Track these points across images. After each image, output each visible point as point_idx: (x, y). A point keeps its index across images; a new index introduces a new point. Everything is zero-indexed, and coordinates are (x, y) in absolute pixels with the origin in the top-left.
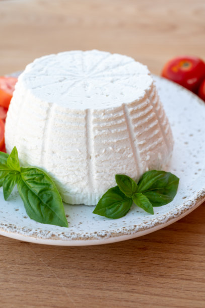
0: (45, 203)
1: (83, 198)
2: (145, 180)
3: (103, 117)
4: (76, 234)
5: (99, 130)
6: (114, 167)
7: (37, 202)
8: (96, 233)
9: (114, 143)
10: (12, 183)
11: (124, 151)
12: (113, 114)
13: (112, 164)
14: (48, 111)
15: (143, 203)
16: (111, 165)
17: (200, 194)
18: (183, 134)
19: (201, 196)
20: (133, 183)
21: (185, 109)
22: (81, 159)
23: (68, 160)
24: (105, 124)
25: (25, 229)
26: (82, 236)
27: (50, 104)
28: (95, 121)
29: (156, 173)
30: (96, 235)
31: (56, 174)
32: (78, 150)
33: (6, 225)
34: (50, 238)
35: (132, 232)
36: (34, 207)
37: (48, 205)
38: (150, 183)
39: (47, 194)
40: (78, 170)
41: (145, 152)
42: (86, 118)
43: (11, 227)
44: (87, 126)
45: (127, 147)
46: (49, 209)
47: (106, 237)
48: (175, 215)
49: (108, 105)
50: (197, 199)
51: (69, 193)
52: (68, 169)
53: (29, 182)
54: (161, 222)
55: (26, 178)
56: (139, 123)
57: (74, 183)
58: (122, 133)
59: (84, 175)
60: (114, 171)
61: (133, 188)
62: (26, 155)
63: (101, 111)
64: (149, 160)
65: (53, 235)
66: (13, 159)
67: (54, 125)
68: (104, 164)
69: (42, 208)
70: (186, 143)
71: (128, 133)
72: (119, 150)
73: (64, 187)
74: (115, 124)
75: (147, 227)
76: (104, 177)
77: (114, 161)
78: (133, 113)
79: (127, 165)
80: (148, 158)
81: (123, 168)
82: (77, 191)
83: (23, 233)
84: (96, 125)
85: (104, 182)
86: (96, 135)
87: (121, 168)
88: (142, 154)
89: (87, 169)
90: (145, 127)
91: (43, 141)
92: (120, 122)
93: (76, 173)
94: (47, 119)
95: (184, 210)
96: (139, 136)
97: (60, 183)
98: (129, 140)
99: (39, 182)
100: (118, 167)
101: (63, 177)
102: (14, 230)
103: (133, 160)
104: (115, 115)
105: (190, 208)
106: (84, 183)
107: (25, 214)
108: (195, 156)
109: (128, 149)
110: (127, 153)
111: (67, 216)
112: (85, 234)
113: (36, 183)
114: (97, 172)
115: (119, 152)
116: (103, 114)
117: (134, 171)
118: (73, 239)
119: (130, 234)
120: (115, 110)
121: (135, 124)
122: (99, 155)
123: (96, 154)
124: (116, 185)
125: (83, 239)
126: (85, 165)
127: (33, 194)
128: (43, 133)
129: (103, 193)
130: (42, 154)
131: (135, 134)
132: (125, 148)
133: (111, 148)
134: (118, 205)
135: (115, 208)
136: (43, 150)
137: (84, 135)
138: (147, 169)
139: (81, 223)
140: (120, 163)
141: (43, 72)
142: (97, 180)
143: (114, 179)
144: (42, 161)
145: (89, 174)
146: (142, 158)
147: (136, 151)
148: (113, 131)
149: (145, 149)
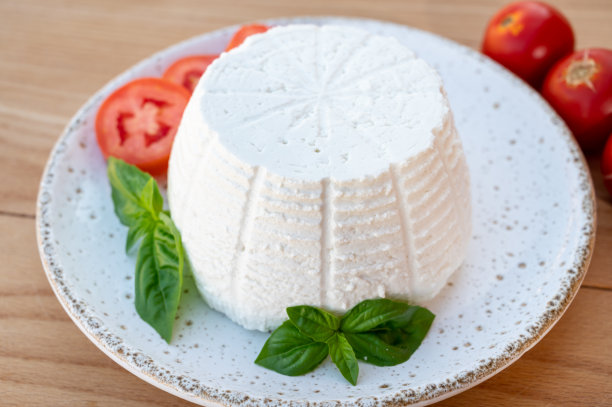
0: (161, 288)
4: (151, 365)
5: (266, 210)
6: (276, 280)
7: (150, 280)
9: (287, 240)
10: (140, 232)
11: (304, 260)
12: (299, 191)
13: (274, 275)
16: (271, 275)
17: (403, 395)
18: (511, 255)
19: (401, 401)
22: (227, 244)
23: (210, 238)
24: (279, 203)
31: (191, 251)
33: (74, 301)
36: (143, 288)
37: (163, 294)
39: (171, 274)
40: (220, 260)
41: (346, 276)
43: (78, 307)
44: (248, 194)
45: (310, 256)
46: (161, 301)
47: (190, 393)
49: (296, 171)
50: (389, 403)
52: (205, 252)
53: (158, 244)
55: (157, 234)
56: (350, 222)
57: (211, 278)
58: (308, 230)
59: (225, 273)
63: (278, 179)
64: (351, 292)
65: (120, 351)
68: (260, 268)
69: (153, 295)
70: (500, 278)
71: (319, 233)
72: (292, 255)
76: (256, 290)
77: (279, 271)
78: (340, 201)
79: (301, 287)
80: (349, 288)
81: (292, 289)
82: (214, 292)
84: (263, 200)
86: (259, 215)
87: (288, 287)
88: (338, 277)
89: (232, 264)
90: (362, 232)
92: (307, 209)
93: (216, 263)
94: (200, 156)
96: (341, 245)
98: (318, 244)
99: (169, 249)
101: (198, 261)
102: (80, 315)
103: (316, 281)
104: (300, 195)
106: (223, 285)
107: (132, 292)
108: (489, 312)
109: (313, 259)
110: (308, 265)
111: (189, 324)
112: (163, 371)
113: (165, 250)
114: (247, 277)
115: (292, 260)
116: (279, 185)
120: (305, 186)
121: (339, 221)
122: (256, 251)
123: (253, 247)
126: (230, 257)
127: (153, 265)
131: (334, 240)
132: (306, 255)
133: (278, 248)
137: (240, 207)
139: (196, 346)
140: (289, 278)
141: (259, 60)
142: (243, 289)
145: (233, 274)
146: (338, 285)
147: (329, 269)
148: (289, 220)
149: (346, 271)
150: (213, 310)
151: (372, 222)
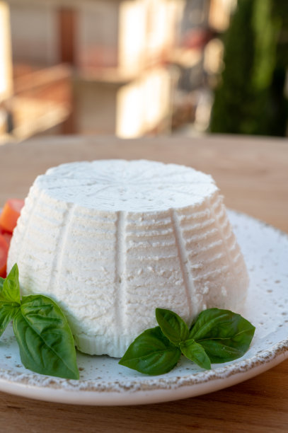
0: (49, 346)
1: (107, 344)
2: (200, 321)
3: (140, 223)
4: (86, 382)
5: (134, 241)
6: (155, 296)
7: (37, 342)
8: (117, 383)
9: (155, 261)
10: (5, 319)
11: (170, 275)
12: (156, 221)
13: (151, 292)
14: (65, 214)
15: (196, 354)
16: (149, 293)
17: (282, 344)
18: (265, 280)
19: (284, 348)
20: (181, 324)
21: (271, 251)
22: (107, 281)
23: (88, 283)
24: (143, 233)
25: (12, 373)
26: (96, 385)
27: (69, 205)
28: (129, 229)
29: (218, 312)
30: (117, 385)
31: (70, 304)
32: (103, 269)
34: (47, 386)
35: (173, 386)
36: (33, 350)
37: (53, 350)
38: (208, 326)
39: (53, 334)
40: (101, 298)
41: (202, 281)
42: (117, 224)
44: (117, 235)
45: (174, 270)
46: (54, 354)
47: (132, 390)
48: (242, 367)
49: (148, 209)
50: (278, 351)
51: (86, 334)
52: (86, 296)
53: (30, 316)
54: (219, 375)
55: (26, 311)
56: (194, 238)
57: (94, 318)
58: (169, 249)
59: (109, 306)
60: (154, 303)
61: (182, 332)
62: (30, 279)
63: (138, 215)
64: (207, 294)
65: (52, 382)
66: (12, 283)
67: (72, 232)
68: (139, 291)
69: (45, 351)
70: (270, 291)
71: (176, 250)
72: (162, 272)
73: (80, 325)
74: (158, 234)
75: (196, 380)
76: (139, 310)
77: (154, 288)
78: (184, 223)
79: (174, 297)
80: (206, 290)
81: (167, 301)
82: (98, 332)
83: (8, 376)
84: (130, 234)
85: (139, 318)
86: (130, 247)
87: (164, 299)
88: (196, 283)
89: (114, 296)
90: (202, 245)
91: (56, 256)
92: (165, 232)
93: (99, 302)
94: (63, 225)
95: (257, 363)
96: (193, 257)
97: (74, 318)
98: (177, 259)
99: (44, 316)
100: (160, 298)
101: (79, 309)
103: (183, 290)
104: (158, 222)
105: (266, 360)
106: (108, 319)
107: (19, 363)
108: (280, 306)
109: (177, 272)
110: (174, 278)
111: (81, 369)
112: (100, 383)
113: (40, 318)
114: (129, 302)
115: (162, 276)
116: (140, 219)
117: (184, 306)
118: (82, 389)
119: (170, 388)
120: (159, 216)
121: (187, 238)
122: (132, 277)
123: (129, 275)
124: (157, 325)
125: (97, 390)
126: (111, 291)
128: (57, 245)
129: (136, 335)
130: (53, 276)
131: (187, 254)
132: (171, 270)
133: (150, 268)
134: (157, 355)
135: (153, 358)
136: (54, 270)
137: (112, 247)
138: (205, 308)
139: (99, 378)
140: (163, 292)
142: (127, 314)
143: (153, 315)
144: (51, 286)
145: (117, 304)
146: (197, 290)
147: (188, 278)
148: (154, 245)
149: (201, 277)
150: (95, 356)
151: (207, 236)
